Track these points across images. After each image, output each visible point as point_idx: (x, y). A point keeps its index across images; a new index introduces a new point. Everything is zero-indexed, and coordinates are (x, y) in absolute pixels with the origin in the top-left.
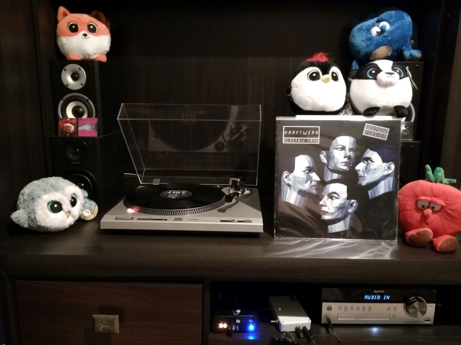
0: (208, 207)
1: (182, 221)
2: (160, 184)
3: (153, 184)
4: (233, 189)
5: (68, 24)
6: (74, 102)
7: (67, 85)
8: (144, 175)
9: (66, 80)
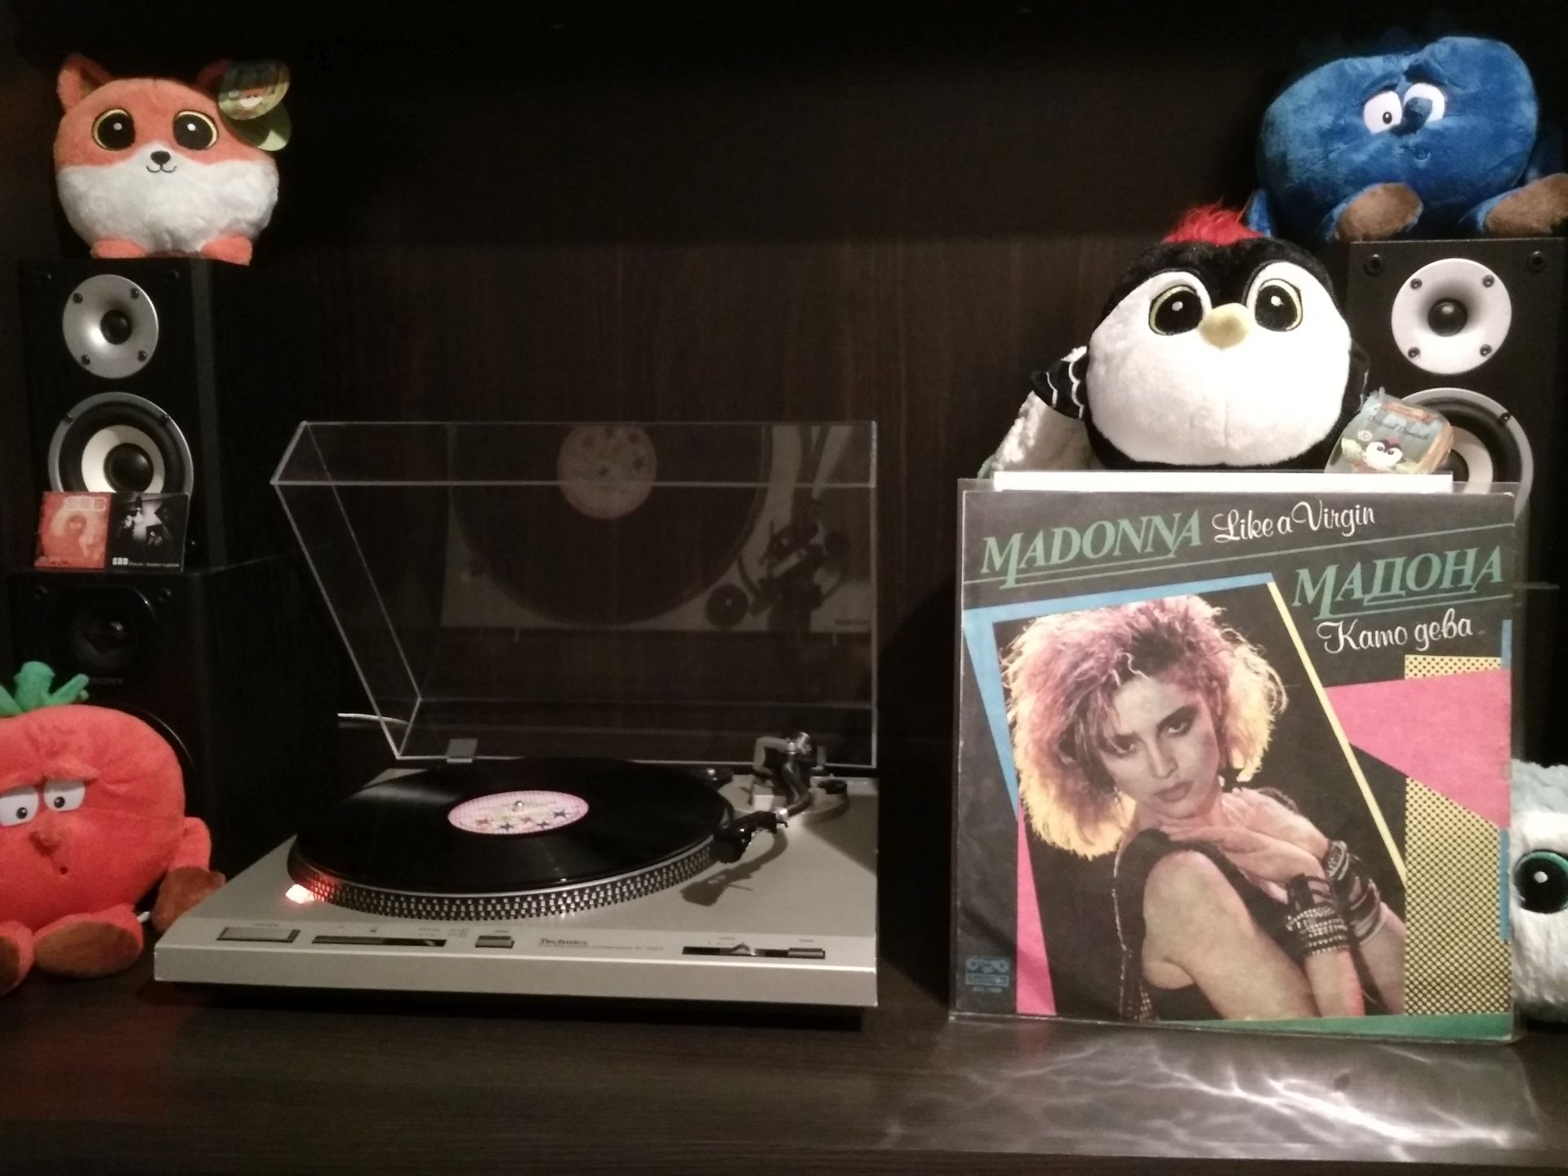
0: (647, 876)
1: (508, 950)
2: (475, 762)
3: (446, 760)
4: (769, 787)
5: (97, 115)
6: (113, 427)
7: (86, 360)
8: (417, 720)
9: (82, 340)
